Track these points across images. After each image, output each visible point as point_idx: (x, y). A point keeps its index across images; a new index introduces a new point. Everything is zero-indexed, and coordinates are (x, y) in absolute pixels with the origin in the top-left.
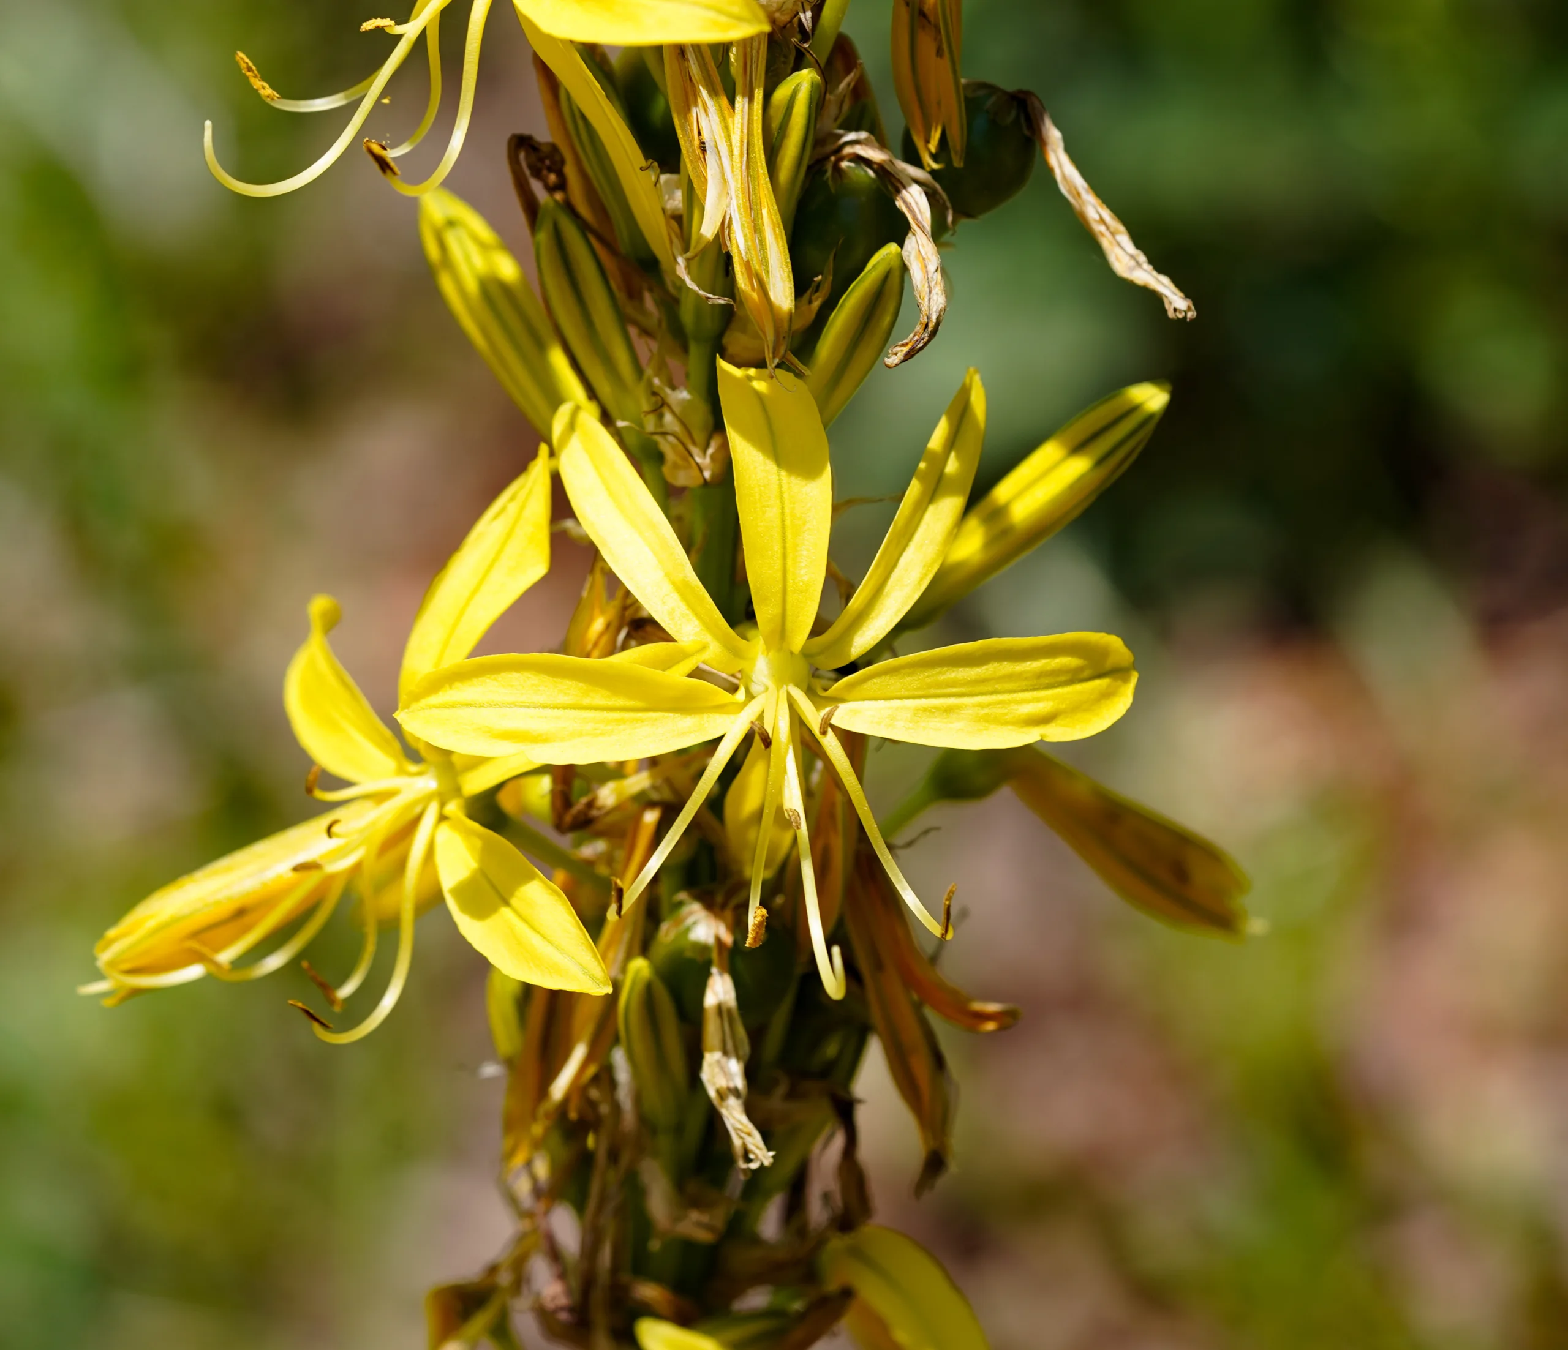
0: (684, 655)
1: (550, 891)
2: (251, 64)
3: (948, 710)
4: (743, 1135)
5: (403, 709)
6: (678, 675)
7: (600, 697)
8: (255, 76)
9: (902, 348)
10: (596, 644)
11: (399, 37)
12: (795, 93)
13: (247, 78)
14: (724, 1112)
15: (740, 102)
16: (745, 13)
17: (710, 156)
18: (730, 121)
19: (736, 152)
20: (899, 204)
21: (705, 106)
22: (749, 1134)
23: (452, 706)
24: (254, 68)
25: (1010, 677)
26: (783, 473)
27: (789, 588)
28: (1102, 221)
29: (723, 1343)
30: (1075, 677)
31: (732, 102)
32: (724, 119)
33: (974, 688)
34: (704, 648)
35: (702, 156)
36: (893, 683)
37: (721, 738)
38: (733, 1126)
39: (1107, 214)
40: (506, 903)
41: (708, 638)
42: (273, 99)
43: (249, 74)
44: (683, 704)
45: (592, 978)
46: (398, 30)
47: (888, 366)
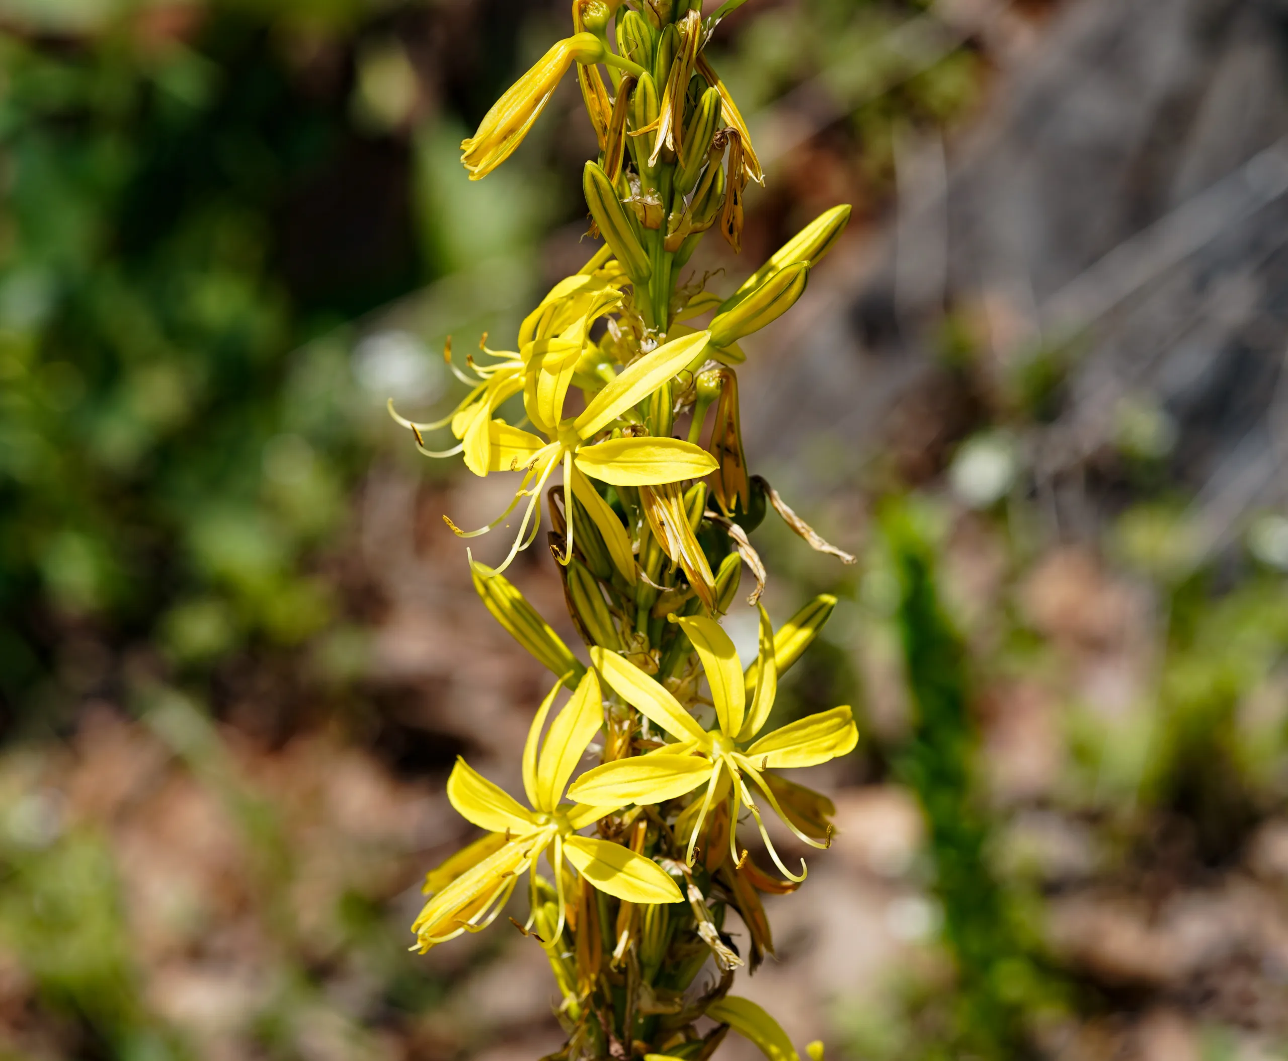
0: (686, 747)
1: (644, 862)
2: (449, 520)
3: (795, 751)
4: (726, 955)
5: (570, 792)
6: (686, 755)
7: (660, 772)
8: (452, 525)
9: (754, 597)
10: (619, 752)
11: (531, 496)
12: (697, 493)
13: (449, 526)
14: (716, 947)
15: (673, 500)
16: (709, 463)
17: (667, 528)
18: (671, 510)
19: (678, 523)
20: (730, 534)
21: (660, 505)
22: (730, 954)
23: (595, 787)
24: (451, 521)
25: (818, 731)
26: (718, 659)
27: (729, 708)
28: (803, 528)
29: (684, 1058)
30: (839, 727)
31: (670, 502)
32: (668, 510)
33: (806, 739)
34: (695, 743)
35: (661, 528)
36: (773, 743)
37: (709, 780)
38: (721, 952)
39: (805, 525)
40: (620, 871)
41: (696, 739)
42: (461, 534)
43: (450, 524)
44: (690, 769)
45: (675, 896)
46: (530, 493)
47: (751, 606)
